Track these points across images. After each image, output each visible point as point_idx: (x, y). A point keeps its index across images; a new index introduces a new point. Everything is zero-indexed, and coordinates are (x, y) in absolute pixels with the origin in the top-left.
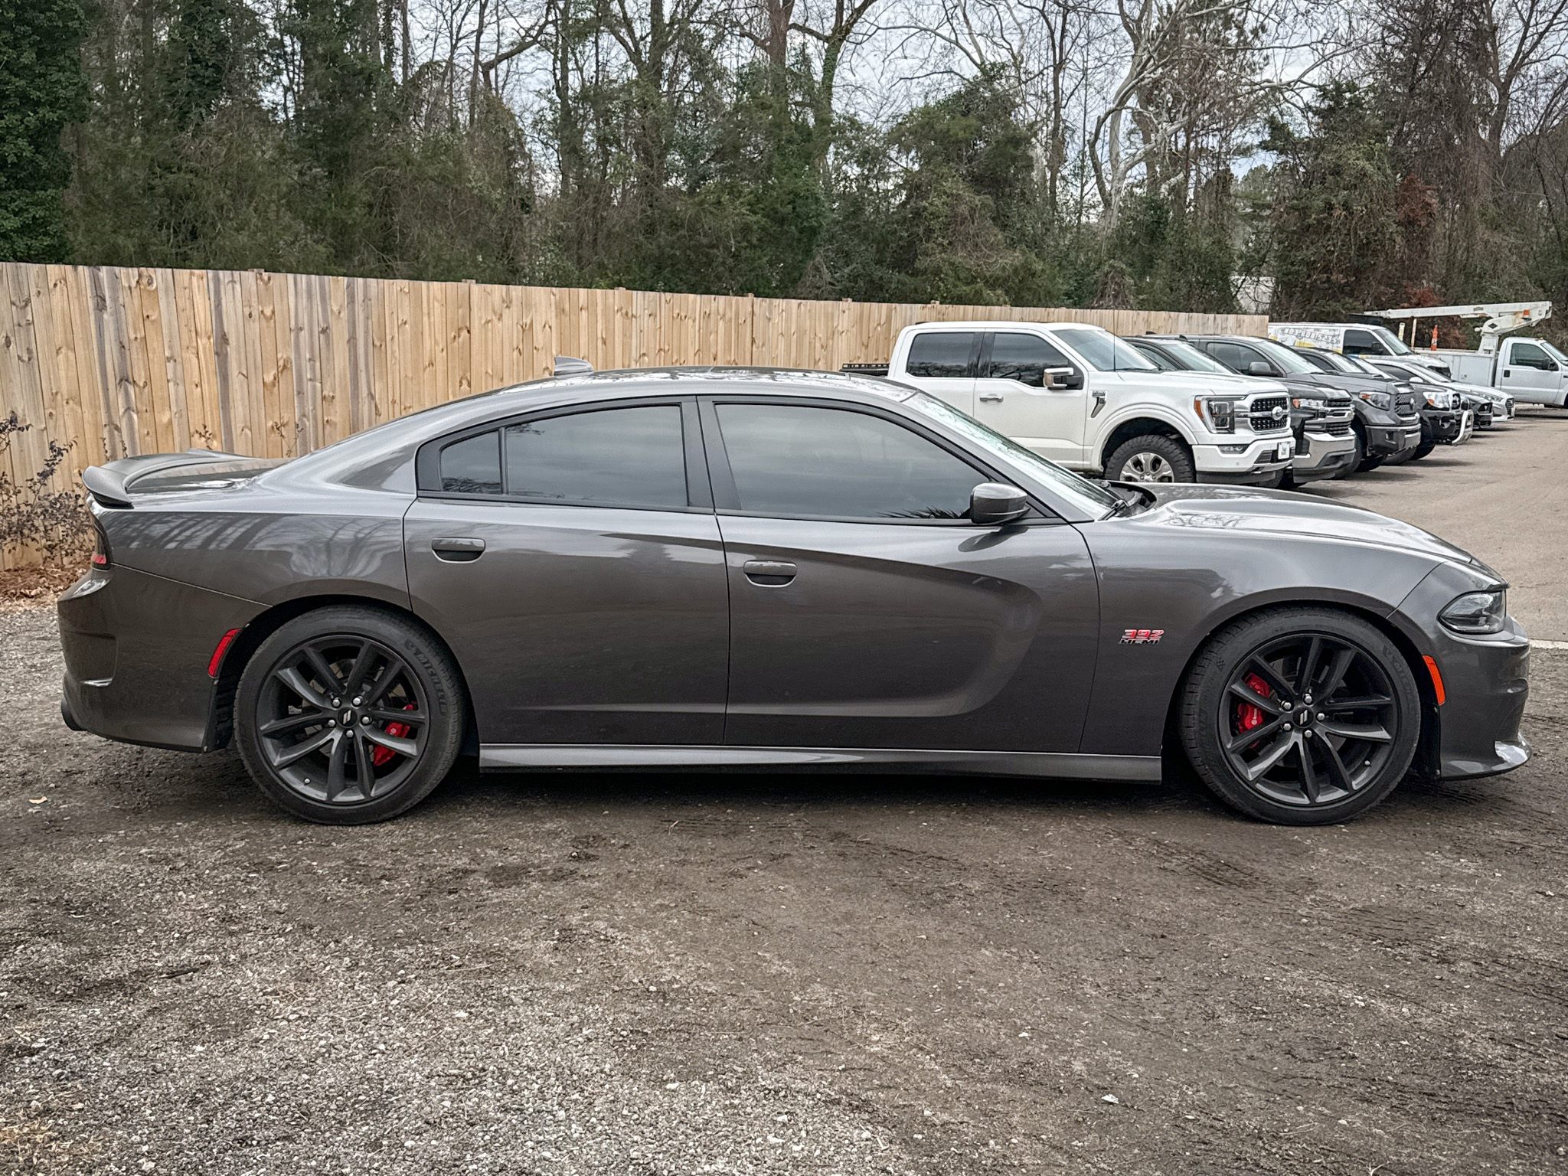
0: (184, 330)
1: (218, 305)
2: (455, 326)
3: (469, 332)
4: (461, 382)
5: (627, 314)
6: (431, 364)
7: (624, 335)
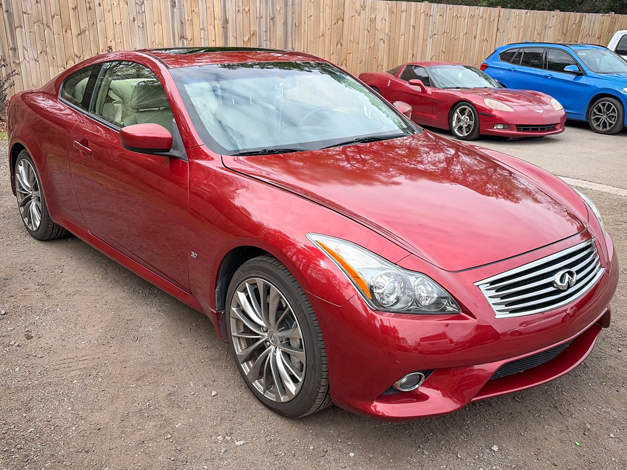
0: (209, 16)
1: (225, 6)
2: (336, 18)
3: (343, 21)
4: (337, 44)
5: (427, 14)
6: (323, 35)
7: (425, 24)
